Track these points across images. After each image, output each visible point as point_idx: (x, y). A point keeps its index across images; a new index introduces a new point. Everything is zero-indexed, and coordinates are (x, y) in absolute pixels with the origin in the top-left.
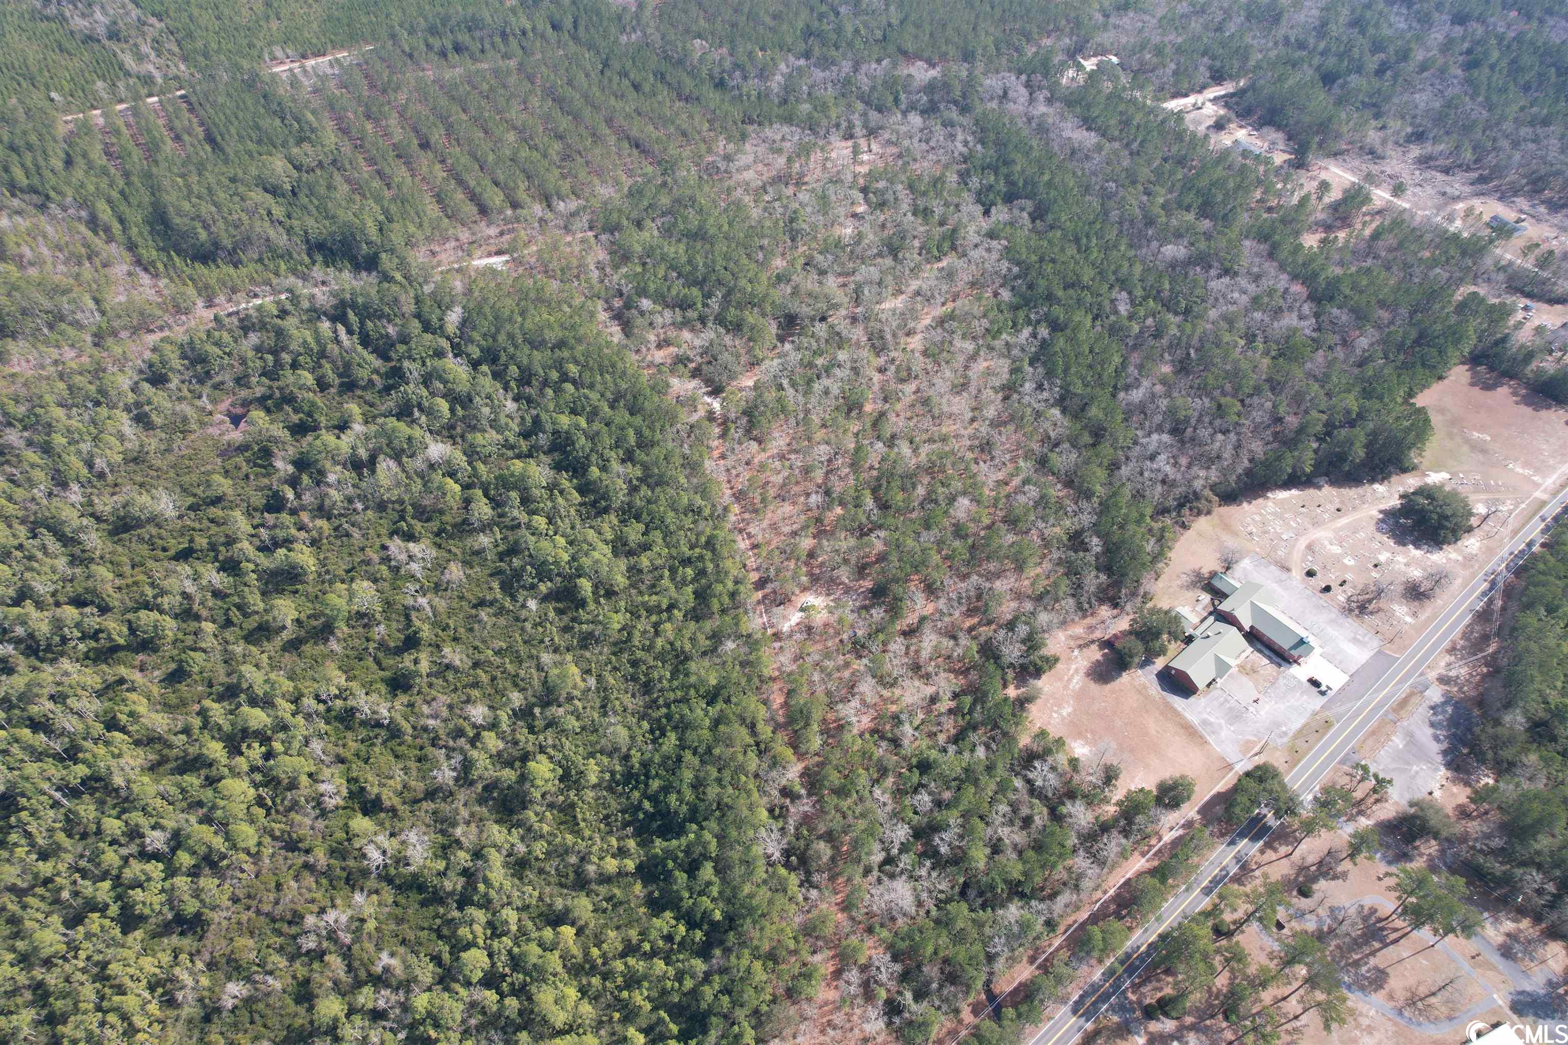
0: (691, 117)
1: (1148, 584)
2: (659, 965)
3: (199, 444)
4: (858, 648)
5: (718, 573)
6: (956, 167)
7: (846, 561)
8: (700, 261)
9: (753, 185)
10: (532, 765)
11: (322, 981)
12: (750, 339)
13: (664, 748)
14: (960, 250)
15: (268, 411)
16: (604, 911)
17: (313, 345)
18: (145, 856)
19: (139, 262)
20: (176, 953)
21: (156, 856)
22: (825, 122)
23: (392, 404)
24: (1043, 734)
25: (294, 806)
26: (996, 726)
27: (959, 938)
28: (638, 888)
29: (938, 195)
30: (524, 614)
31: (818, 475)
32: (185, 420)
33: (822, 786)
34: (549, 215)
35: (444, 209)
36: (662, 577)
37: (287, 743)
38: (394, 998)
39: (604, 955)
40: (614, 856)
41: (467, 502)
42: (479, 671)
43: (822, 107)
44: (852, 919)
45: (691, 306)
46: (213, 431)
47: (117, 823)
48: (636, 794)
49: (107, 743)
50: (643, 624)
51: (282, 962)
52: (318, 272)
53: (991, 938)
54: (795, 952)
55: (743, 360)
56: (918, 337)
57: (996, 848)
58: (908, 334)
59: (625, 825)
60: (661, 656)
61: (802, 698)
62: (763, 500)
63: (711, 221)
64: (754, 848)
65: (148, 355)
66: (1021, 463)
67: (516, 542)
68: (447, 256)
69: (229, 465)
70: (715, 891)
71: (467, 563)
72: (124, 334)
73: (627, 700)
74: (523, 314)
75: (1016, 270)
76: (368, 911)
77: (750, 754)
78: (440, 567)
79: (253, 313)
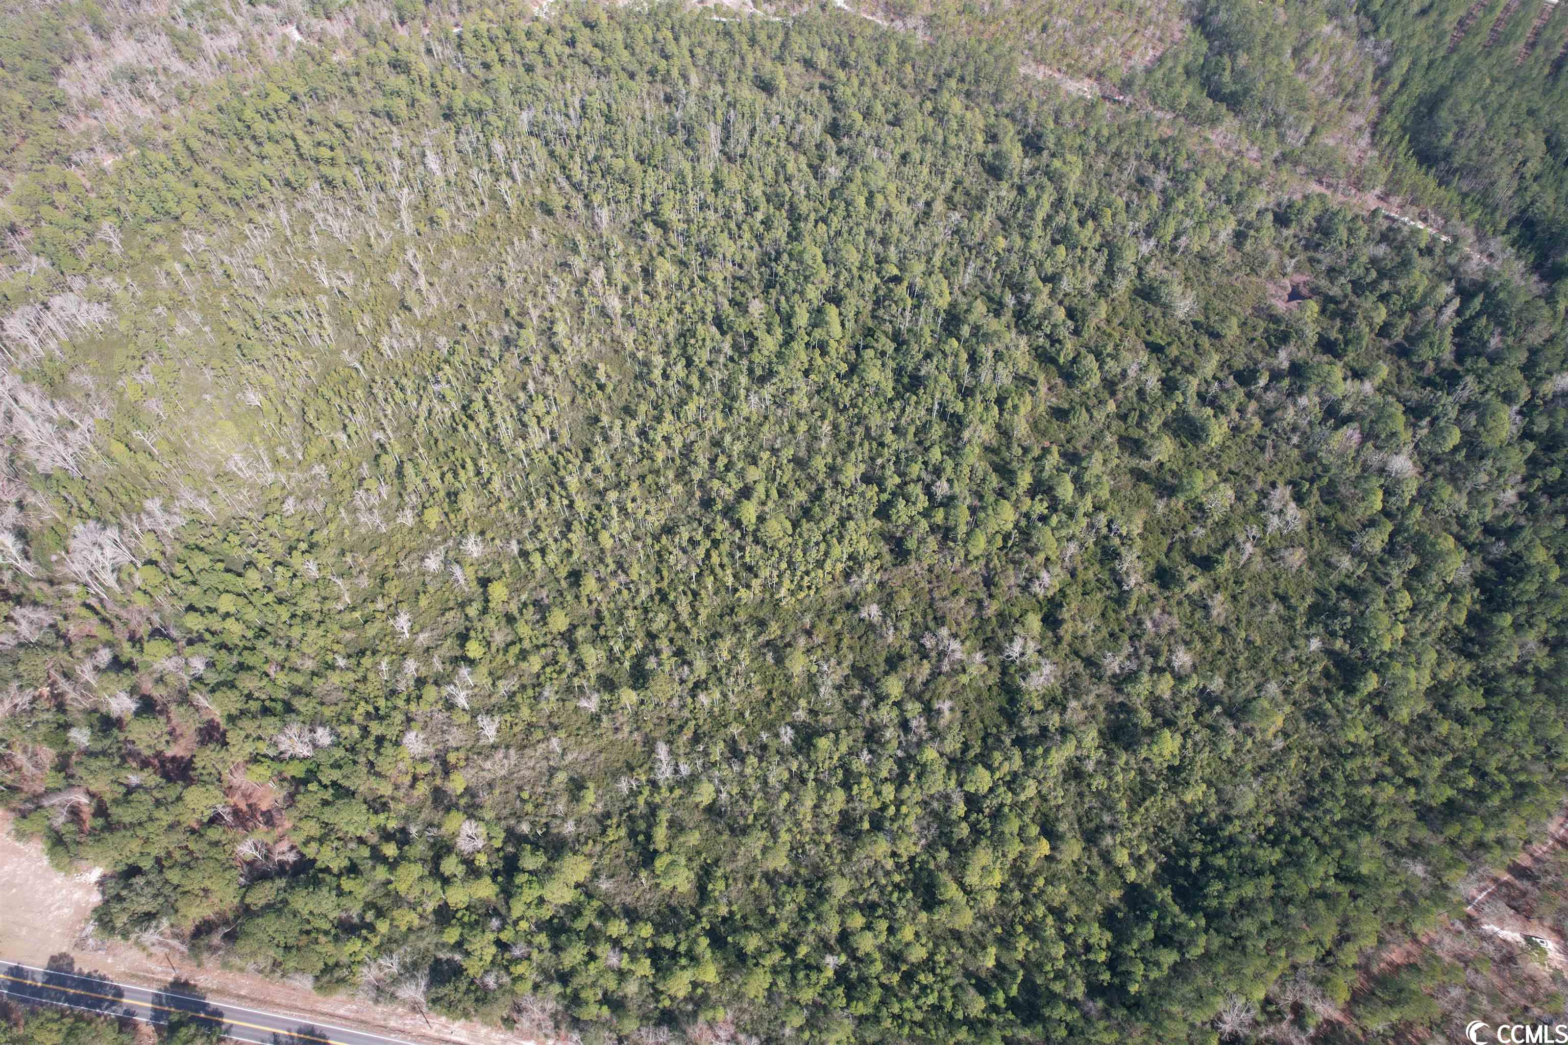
2: (1059, 950)
3: (1252, 288)
5: (1494, 815)
10: (1167, 733)
11: (908, 668)
13: (1261, 852)
15: (1323, 311)
16: (1079, 872)
17: (1417, 296)
18: (928, 490)
19: (1375, 125)
20: (878, 556)
21: (931, 495)
23: (1416, 396)
25: (1017, 563)
28: (1115, 894)
30: (1301, 642)
32: (1263, 263)
36: (1440, 755)
37: (1061, 525)
38: (922, 730)
39: (1042, 891)
40: (1131, 855)
41: (1372, 523)
42: (1219, 636)
46: (1271, 288)
47: (938, 456)
48: (1199, 847)
49: (986, 409)
50: (1374, 764)
51: (906, 633)
59: (1165, 851)
60: (1352, 801)
61: (1418, 985)
65: (1297, 197)
67: (1366, 592)
69: (1252, 321)
70: (1155, 974)
71: (1311, 562)
72: (1301, 169)
73: (1284, 789)
76: (973, 670)
77: (1314, 949)
78: (1291, 542)
79: (1406, 231)
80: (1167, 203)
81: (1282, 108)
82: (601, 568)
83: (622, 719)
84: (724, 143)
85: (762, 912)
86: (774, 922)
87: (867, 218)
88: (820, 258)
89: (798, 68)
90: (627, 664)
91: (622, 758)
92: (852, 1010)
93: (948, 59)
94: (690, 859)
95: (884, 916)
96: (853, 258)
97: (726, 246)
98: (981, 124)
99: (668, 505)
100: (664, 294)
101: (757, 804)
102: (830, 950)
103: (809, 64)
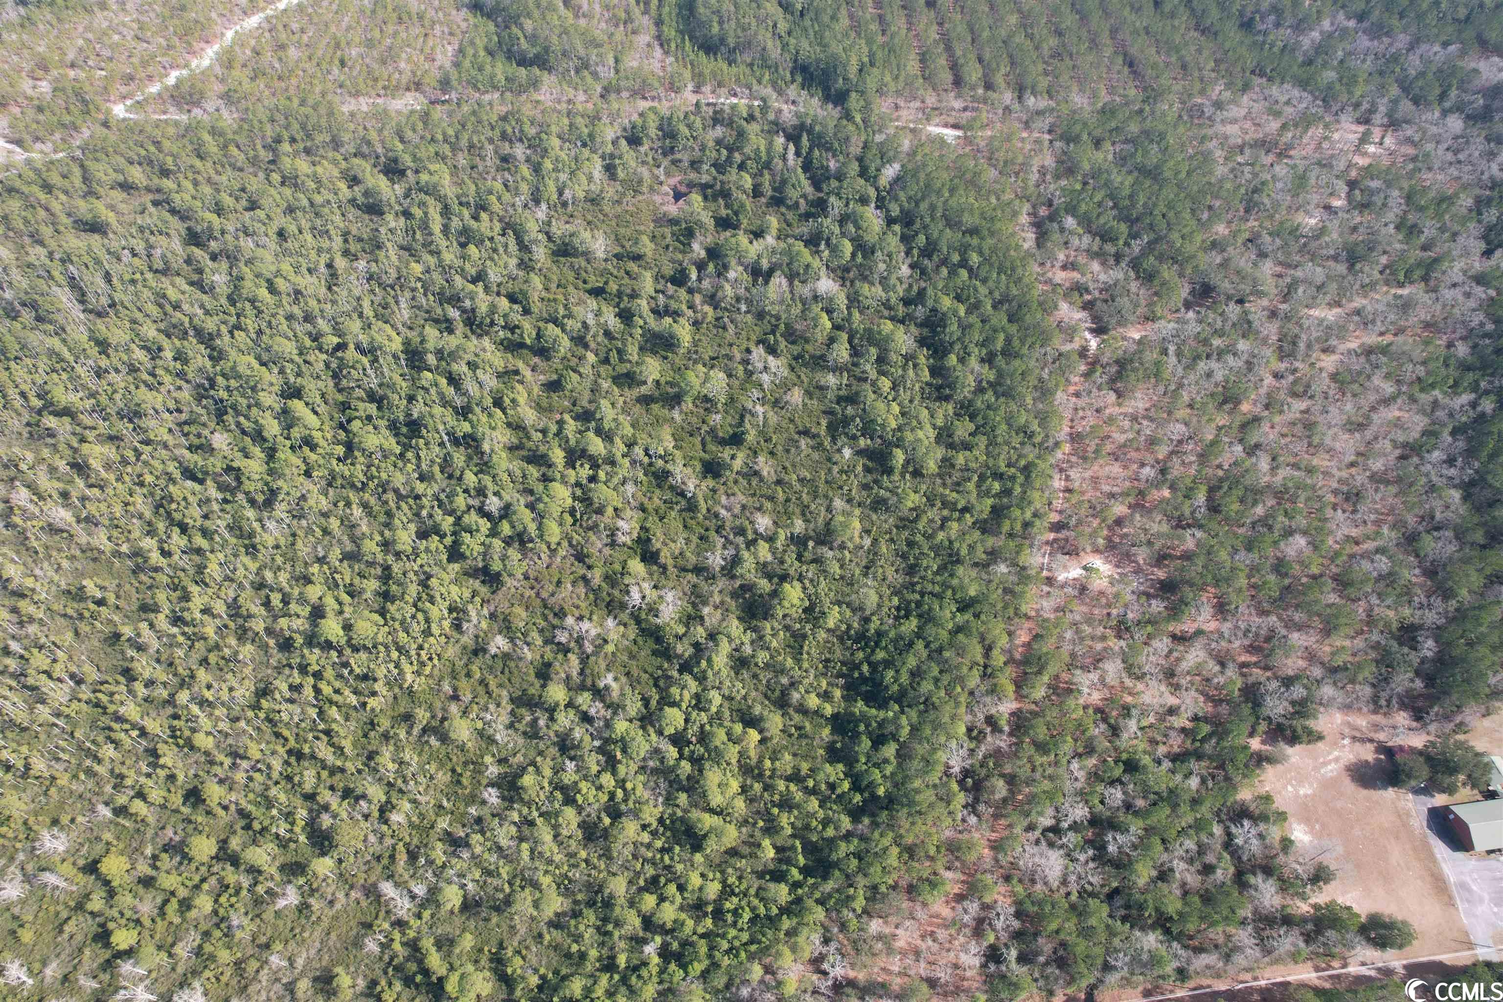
0: (1199, 51)
1: (1470, 715)
2: (814, 804)
3: (643, 206)
4: (1122, 628)
5: (1022, 499)
6: (1477, 191)
7: (1149, 543)
8: (1141, 199)
9: (1232, 141)
10: (787, 586)
11: (559, 670)
12: (1156, 294)
13: (902, 628)
14: (1432, 283)
15: (705, 198)
16: (791, 735)
17: (763, 155)
18: (483, 512)
19: (658, 37)
20: (474, 594)
21: (487, 515)
22: (1344, 97)
23: (806, 230)
24: (1267, 799)
25: (594, 528)
26: (1222, 766)
27: (1086, 932)
28: (826, 732)
29: (1438, 215)
30: (836, 457)
31: (1162, 452)
32: (640, 182)
33: (1026, 733)
34: (1016, 106)
35: (923, 69)
36: (969, 480)
37: (609, 476)
38: (603, 712)
39: (773, 770)
40: (818, 695)
41: (832, 340)
42: (779, 489)
43: (1349, 80)
44: (997, 860)
45: (1113, 240)
46: (658, 199)
47: (473, 478)
48: (860, 655)
49: (490, 415)
50: (933, 514)
51: (539, 642)
52: (793, 91)
53: (1117, 951)
54: (932, 859)
55: (1139, 311)
56: (1334, 358)
57: (1164, 875)
58: (1324, 351)
59: (840, 675)
60: (936, 549)
61: (1046, 646)
62: (1096, 452)
63: (1172, 163)
64: (940, 753)
65: (635, 117)
66: (1385, 530)
67: (857, 393)
68: (908, 114)
69: (658, 232)
70: (889, 770)
71: (809, 394)
72: (625, 94)
73: (890, 572)
74: (952, 191)
75: (1490, 327)
76: (613, 636)
77: (975, 672)
78: (785, 386)
79: (727, 109)
80: (537, 169)
81: (582, 52)
82: (217, 770)
83: (330, 890)
84: (82, 302)
85: (568, 955)
86: (583, 956)
87: (279, 305)
88: (255, 364)
89: (118, 195)
90: (302, 838)
91: (353, 923)
92: (692, 974)
93: (268, 127)
94: (476, 962)
95: (669, 881)
96: (289, 348)
97: (149, 399)
98: (336, 173)
99: (247, 671)
100: (112, 477)
101: (504, 872)
102: (645, 941)
103: (126, 187)
